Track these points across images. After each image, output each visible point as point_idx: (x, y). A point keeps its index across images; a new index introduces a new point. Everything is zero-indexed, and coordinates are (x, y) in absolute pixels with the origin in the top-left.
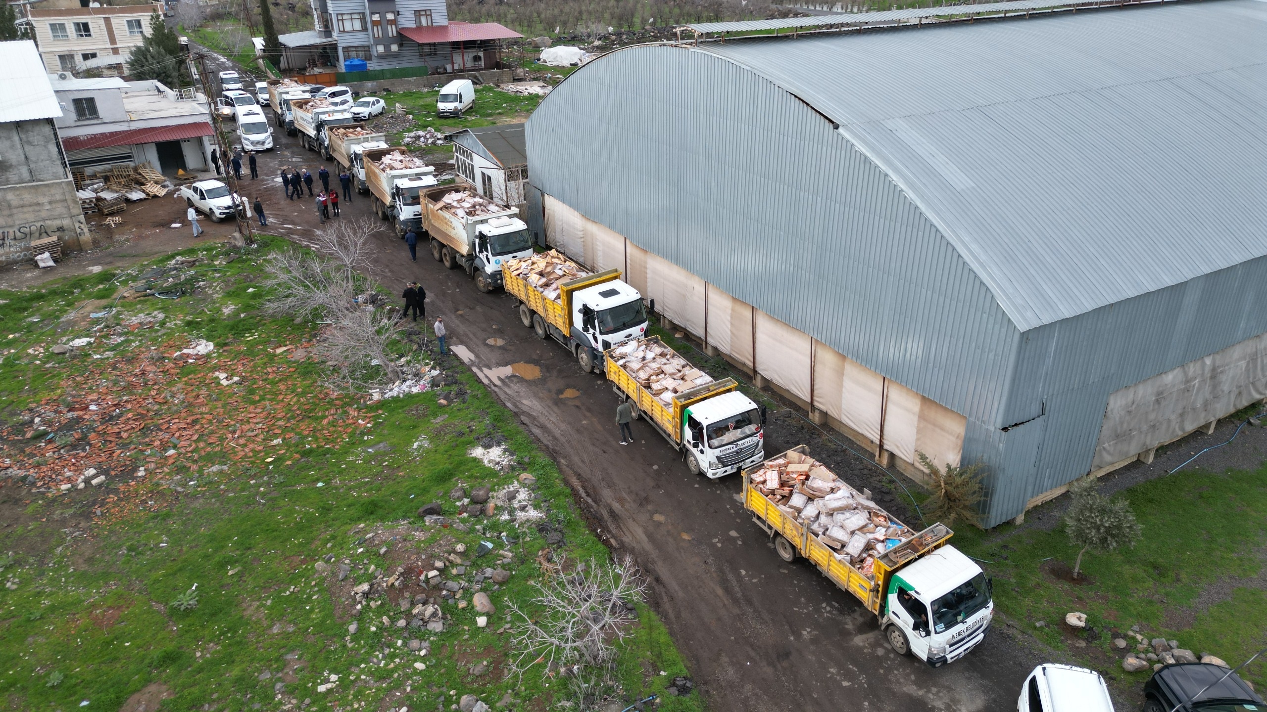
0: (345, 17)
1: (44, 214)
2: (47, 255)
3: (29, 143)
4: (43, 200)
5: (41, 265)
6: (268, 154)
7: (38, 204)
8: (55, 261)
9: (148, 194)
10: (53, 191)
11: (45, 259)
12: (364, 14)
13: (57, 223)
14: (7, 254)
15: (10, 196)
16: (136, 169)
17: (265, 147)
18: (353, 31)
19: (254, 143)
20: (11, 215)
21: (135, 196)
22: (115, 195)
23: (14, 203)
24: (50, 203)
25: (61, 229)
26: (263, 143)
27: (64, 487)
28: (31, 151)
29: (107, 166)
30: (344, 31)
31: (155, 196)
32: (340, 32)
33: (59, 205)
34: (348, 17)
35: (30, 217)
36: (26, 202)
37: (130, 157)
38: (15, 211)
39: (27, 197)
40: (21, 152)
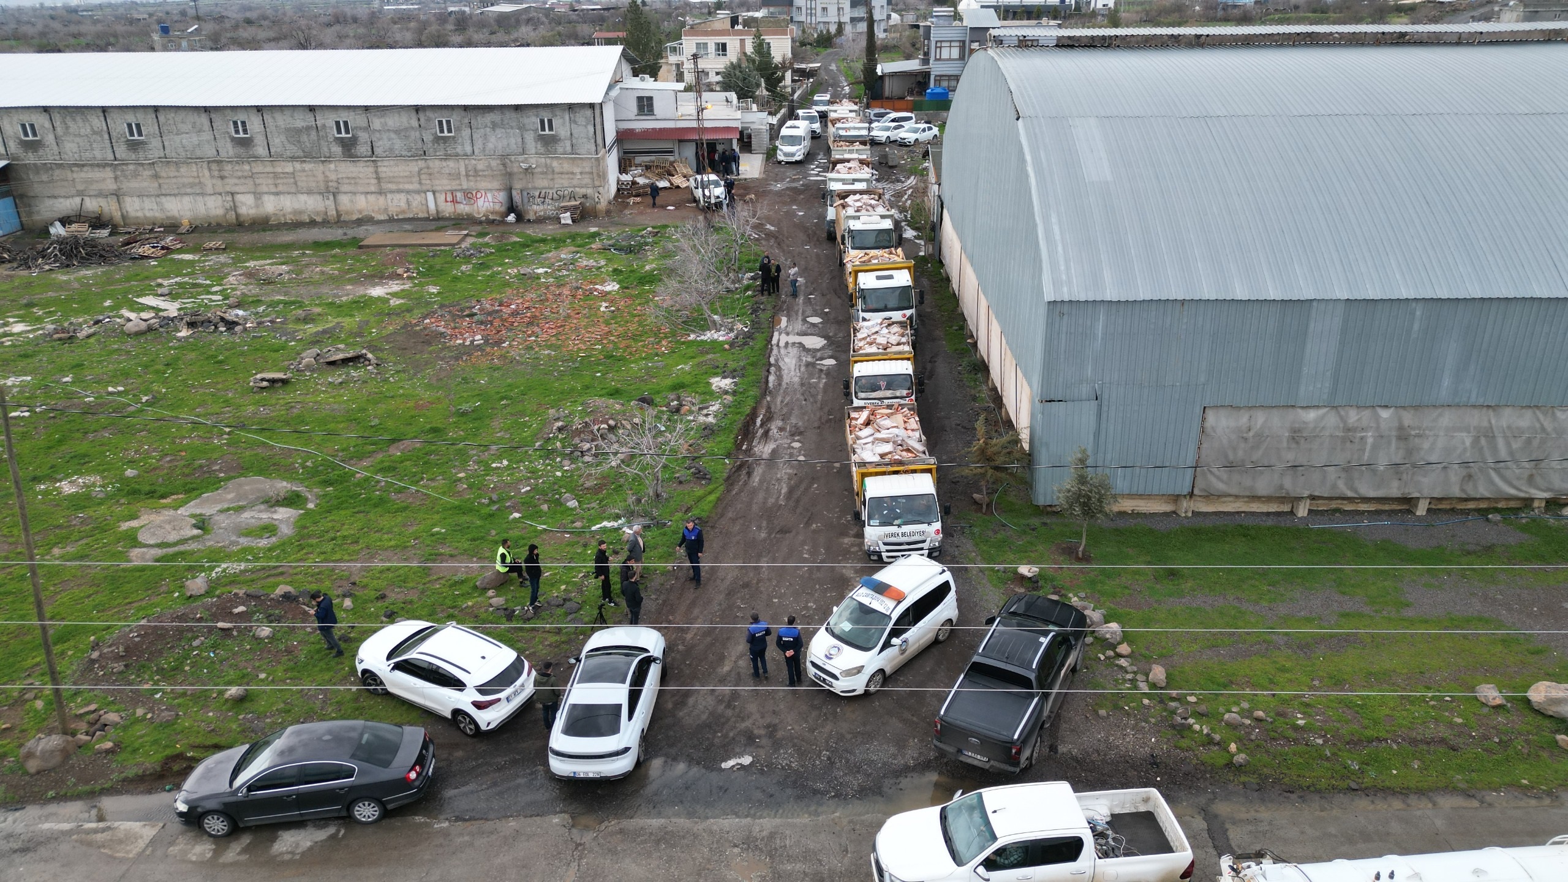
0: (944, 44)
1: (575, 182)
2: (568, 214)
3: (575, 122)
4: (577, 170)
5: (563, 222)
6: (794, 166)
7: (572, 173)
8: (574, 221)
9: (672, 184)
10: (585, 164)
11: (566, 218)
12: (964, 42)
13: (583, 191)
14: (545, 210)
15: (555, 164)
16: (672, 163)
17: (793, 159)
18: (950, 59)
19: (786, 154)
20: (552, 179)
21: (662, 184)
22: (647, 181)
23: (557, 170)
24: (581, 173)
25: (585, 196)
26: (793, 155)
27: (459, 341)
28: (576, 131)
29: (652, 158)
30: (940, 59)
31: (678, 187)
32: (936, 60)
33: (587, 176)
34: (948, 44)
35: (566, 183)
36: (565, 170)
37: (671, 152)
38: (556, 176)
39: (566, 167)
40: (568, 127)
